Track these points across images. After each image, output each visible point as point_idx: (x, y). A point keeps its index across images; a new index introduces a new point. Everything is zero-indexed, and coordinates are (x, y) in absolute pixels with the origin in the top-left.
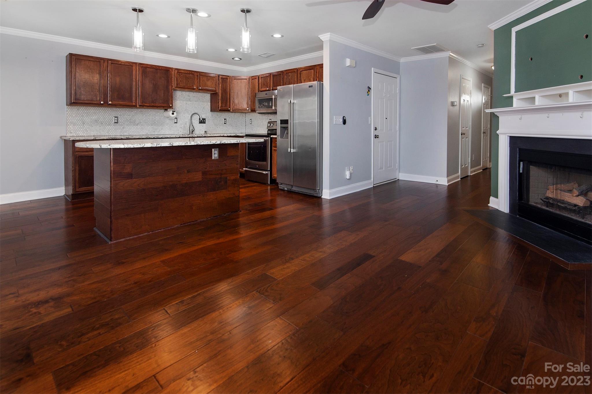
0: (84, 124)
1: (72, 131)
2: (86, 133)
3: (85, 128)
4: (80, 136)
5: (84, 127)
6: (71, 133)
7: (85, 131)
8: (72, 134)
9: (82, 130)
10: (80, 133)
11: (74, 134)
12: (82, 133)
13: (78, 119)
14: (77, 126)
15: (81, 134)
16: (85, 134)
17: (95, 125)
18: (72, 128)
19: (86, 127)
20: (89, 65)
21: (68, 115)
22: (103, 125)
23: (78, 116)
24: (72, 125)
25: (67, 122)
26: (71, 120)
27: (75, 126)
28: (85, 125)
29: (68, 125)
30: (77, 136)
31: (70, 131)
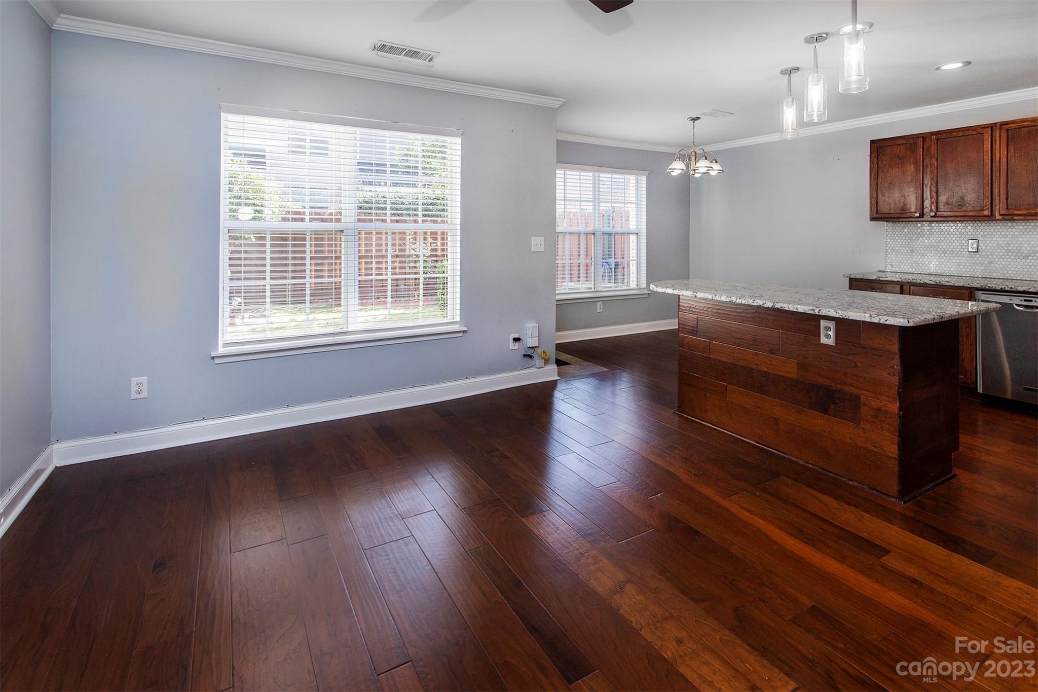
0: (912, 251)
1: (894, 264)
2: (916, 267)
3: (914, 259)
4: (905, 273)
5: (912, 257)
6: (892, 266)
7: (914, 265)
8: (894, 269)
9: (909, 262)
10: (905, 267)
11: (897, 269)
12: (909, 267)
13: (904, 243)
14: (902, 256)
15: (907, 270)
16: (914, 270)
17: (931, 254)
18: (894, 259)
19: (915, 257)
21: (887, 238)
22: (946, 255)
23: (904, 238)
24: (894, 253)
25: (887, 248)
26: (892, 246)
27: (899, 256)
28: (914, 254)
29: (887, 253)
30: (902, 271)
31: (891, 263)
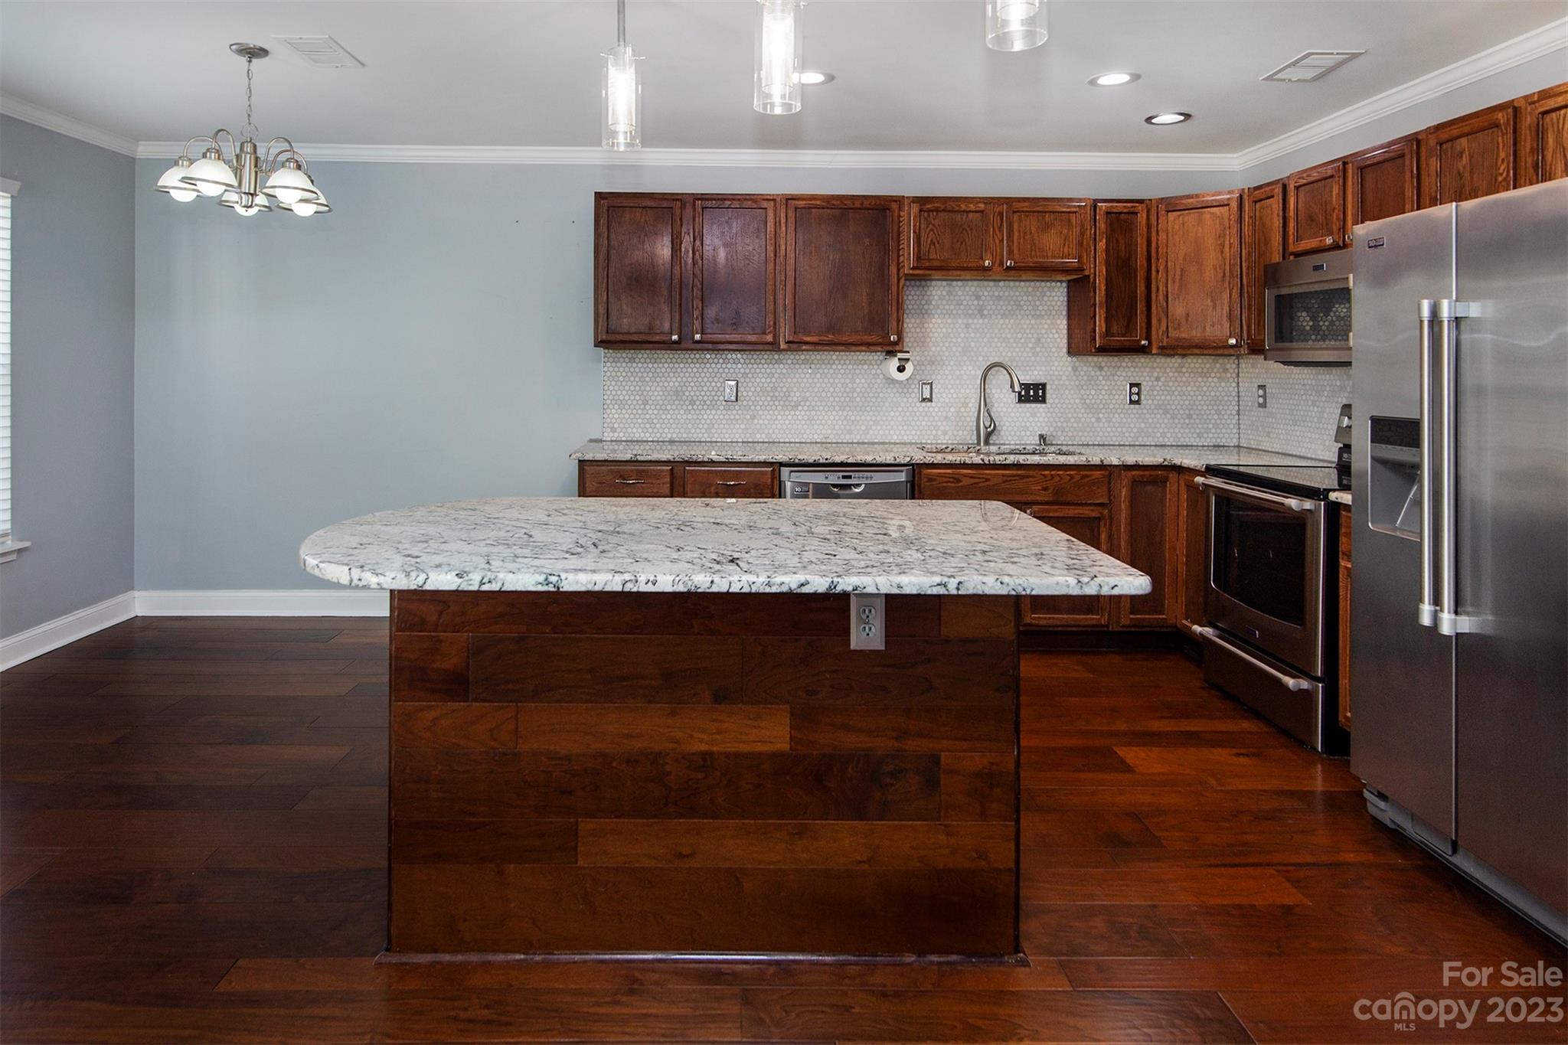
0: (645, 403)
1: (616, 425)
2: (650, 430)
3: (648, 416)
4: (634, 441)
5: (645, 412)
6: (613, 430)
7: (648, 426)
8: (616, 435)
9: (640, 421)
10: (635, 430)
11: (621, 435)
12: (640, 430)
13: (632, 388)
14: (629, 411)
15: (637, 435)
16: (648, 435)
17: (674, 407)
18: (616, 416)
19: (650, 412)
20: (643, 220)
21: (606, 379)
22: (695, 407)
23: (632, 379)
24: (616, 407)
25: (606, 397)
26: (614, 393)
27: (624, 411)
28: (648, 407)
29: (606, 407)
30: (629, 439)
31: (611, 425)
